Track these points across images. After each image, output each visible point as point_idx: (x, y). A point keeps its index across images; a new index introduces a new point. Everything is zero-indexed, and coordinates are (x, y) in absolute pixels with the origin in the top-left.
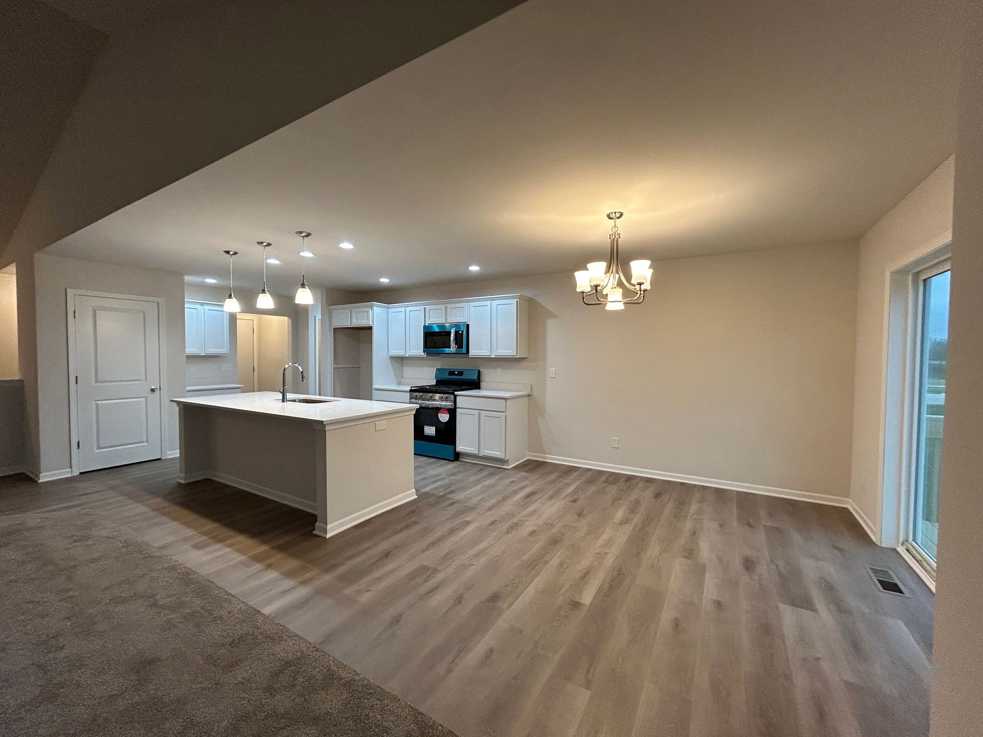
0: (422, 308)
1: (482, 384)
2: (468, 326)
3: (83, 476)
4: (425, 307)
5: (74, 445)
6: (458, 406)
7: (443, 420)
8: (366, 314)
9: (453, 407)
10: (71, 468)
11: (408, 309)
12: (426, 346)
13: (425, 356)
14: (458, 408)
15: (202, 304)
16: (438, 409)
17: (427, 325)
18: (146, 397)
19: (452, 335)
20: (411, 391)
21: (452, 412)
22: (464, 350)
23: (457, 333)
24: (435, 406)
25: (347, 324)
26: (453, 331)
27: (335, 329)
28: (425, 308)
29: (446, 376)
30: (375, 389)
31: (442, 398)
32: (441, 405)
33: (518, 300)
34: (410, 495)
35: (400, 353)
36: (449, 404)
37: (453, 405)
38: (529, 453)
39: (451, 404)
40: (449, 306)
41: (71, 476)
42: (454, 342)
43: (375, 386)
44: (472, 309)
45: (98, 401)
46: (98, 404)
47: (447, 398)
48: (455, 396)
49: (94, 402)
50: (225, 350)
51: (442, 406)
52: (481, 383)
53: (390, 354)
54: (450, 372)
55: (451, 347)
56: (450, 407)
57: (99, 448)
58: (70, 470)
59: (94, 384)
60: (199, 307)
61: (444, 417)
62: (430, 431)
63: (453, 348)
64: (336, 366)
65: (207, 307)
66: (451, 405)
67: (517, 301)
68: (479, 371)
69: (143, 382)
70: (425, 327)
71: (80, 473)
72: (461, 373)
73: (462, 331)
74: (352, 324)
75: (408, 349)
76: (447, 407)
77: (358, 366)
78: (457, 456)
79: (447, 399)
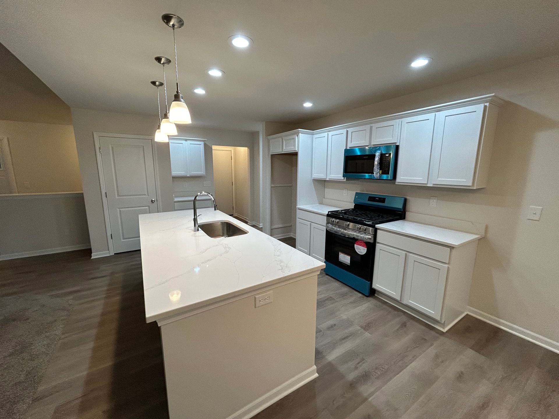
0: (344, 131)
1: (408, 214)
2: (397, 147)
3: (117, 255)
4: (347, 129)
5: (109, 237)
6: (378, 240)
7: (359, 251)
8: (293, 140)
9: (372, 241)
10: (109, 250)
11: (330, 134)
12: (346, 171)
13: (345, 180)
14: (378, 243)
15: (186, 140)
16: (355, 240)
17: (348, 148)
18: (149, 206)
19: (377, 159)
20: (328, 215)
21: (371, 247)
22: (390, 176)
23: (382, 156)
24: (352, 237)
25: (279, 151)
26: (378, 154)
27: (272, 155)
28: (347, 131)
29: (366, 201)
30: (299, 209)
31: (360, 229)
32: (358, 236)
33: (487, 104)
34: (311, 373)
35: (321, 176)
36: (368, 237)
37: (373, 239)
38: (468, 307)
39: (370, 237)
40: (375, 126)
41: (109, 255)
42: (379, 167)
43: (299, 206)
44: (405, 127)
45: (121, 208)
46: (121, 211)
47: (365, 230)
48: (376, 230)
49: (118, 209)
50: (202, 172)
51: (359, 238)
52: (406, 212)
53: (313, 177)
54: (370, 197)
55: (374, 173)
56: (369, 241)
57: (124, 239)
58: (108, 251)
59: (117, 197)
60: (184, 142)
61: (361, 250)
62: (345, 258)
63: (377, 173)
64: (273, 186)
65: (189, 142)
66: (370, 239)
67: (485, 107)
68: (405, 200)
69: (146, 196)
70: (346, 151)
71: (115, 254)
72: (383, 200)
73: (390, 154)
74: (283, 151)
75: (328, 172)
76: (365, 240)
77: (291, 185)
78: (372, 293)
79: (365, 232)
